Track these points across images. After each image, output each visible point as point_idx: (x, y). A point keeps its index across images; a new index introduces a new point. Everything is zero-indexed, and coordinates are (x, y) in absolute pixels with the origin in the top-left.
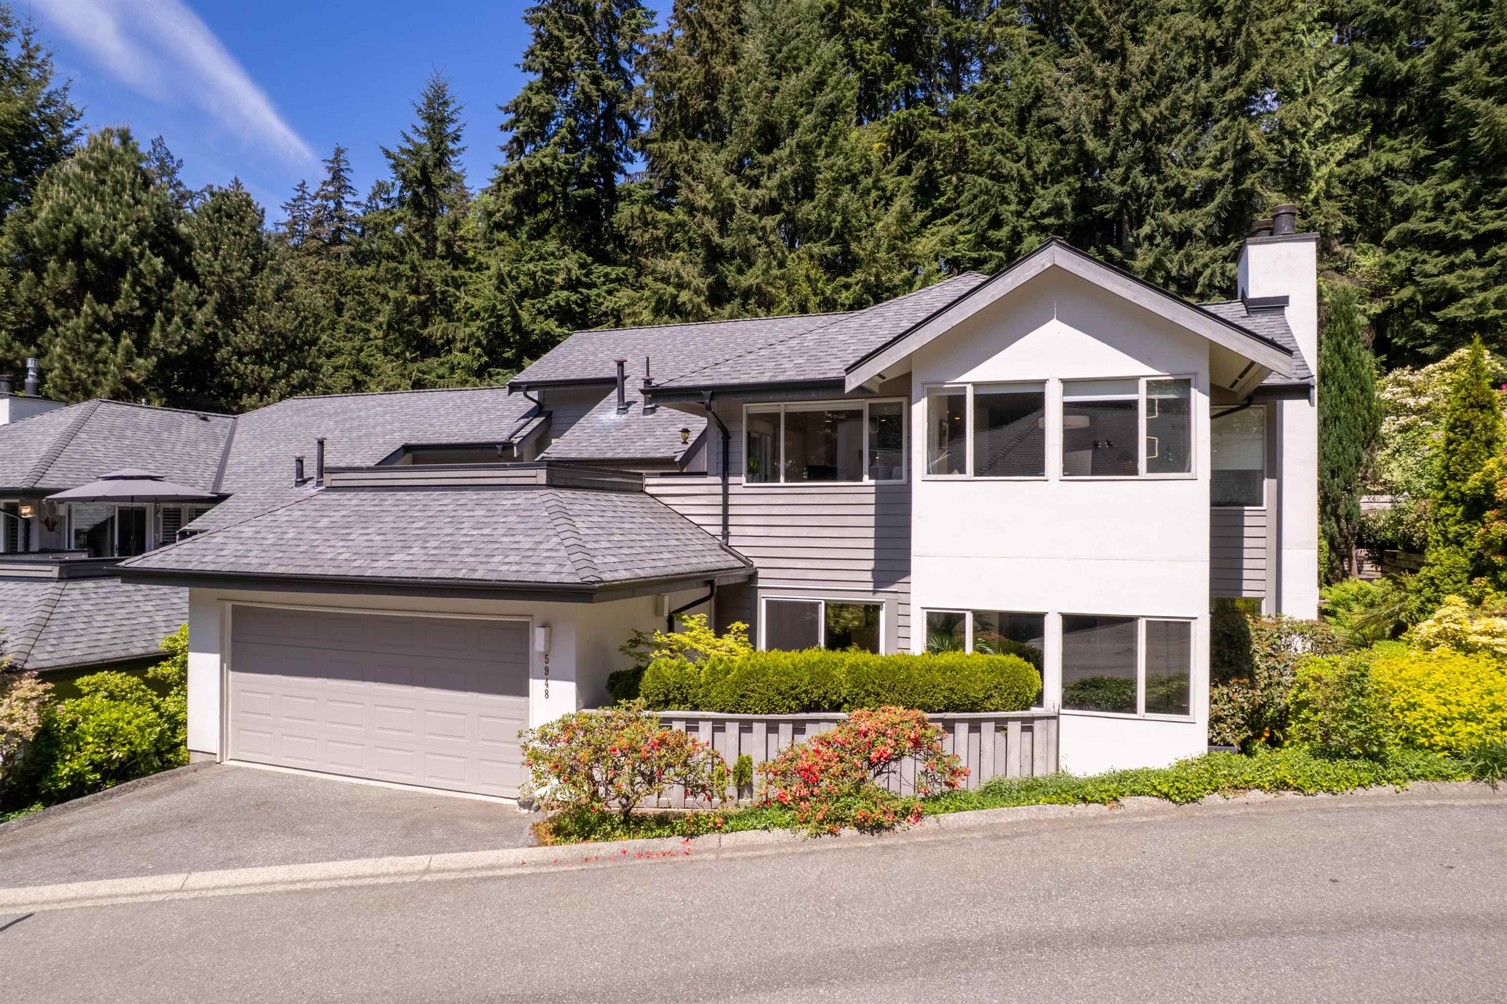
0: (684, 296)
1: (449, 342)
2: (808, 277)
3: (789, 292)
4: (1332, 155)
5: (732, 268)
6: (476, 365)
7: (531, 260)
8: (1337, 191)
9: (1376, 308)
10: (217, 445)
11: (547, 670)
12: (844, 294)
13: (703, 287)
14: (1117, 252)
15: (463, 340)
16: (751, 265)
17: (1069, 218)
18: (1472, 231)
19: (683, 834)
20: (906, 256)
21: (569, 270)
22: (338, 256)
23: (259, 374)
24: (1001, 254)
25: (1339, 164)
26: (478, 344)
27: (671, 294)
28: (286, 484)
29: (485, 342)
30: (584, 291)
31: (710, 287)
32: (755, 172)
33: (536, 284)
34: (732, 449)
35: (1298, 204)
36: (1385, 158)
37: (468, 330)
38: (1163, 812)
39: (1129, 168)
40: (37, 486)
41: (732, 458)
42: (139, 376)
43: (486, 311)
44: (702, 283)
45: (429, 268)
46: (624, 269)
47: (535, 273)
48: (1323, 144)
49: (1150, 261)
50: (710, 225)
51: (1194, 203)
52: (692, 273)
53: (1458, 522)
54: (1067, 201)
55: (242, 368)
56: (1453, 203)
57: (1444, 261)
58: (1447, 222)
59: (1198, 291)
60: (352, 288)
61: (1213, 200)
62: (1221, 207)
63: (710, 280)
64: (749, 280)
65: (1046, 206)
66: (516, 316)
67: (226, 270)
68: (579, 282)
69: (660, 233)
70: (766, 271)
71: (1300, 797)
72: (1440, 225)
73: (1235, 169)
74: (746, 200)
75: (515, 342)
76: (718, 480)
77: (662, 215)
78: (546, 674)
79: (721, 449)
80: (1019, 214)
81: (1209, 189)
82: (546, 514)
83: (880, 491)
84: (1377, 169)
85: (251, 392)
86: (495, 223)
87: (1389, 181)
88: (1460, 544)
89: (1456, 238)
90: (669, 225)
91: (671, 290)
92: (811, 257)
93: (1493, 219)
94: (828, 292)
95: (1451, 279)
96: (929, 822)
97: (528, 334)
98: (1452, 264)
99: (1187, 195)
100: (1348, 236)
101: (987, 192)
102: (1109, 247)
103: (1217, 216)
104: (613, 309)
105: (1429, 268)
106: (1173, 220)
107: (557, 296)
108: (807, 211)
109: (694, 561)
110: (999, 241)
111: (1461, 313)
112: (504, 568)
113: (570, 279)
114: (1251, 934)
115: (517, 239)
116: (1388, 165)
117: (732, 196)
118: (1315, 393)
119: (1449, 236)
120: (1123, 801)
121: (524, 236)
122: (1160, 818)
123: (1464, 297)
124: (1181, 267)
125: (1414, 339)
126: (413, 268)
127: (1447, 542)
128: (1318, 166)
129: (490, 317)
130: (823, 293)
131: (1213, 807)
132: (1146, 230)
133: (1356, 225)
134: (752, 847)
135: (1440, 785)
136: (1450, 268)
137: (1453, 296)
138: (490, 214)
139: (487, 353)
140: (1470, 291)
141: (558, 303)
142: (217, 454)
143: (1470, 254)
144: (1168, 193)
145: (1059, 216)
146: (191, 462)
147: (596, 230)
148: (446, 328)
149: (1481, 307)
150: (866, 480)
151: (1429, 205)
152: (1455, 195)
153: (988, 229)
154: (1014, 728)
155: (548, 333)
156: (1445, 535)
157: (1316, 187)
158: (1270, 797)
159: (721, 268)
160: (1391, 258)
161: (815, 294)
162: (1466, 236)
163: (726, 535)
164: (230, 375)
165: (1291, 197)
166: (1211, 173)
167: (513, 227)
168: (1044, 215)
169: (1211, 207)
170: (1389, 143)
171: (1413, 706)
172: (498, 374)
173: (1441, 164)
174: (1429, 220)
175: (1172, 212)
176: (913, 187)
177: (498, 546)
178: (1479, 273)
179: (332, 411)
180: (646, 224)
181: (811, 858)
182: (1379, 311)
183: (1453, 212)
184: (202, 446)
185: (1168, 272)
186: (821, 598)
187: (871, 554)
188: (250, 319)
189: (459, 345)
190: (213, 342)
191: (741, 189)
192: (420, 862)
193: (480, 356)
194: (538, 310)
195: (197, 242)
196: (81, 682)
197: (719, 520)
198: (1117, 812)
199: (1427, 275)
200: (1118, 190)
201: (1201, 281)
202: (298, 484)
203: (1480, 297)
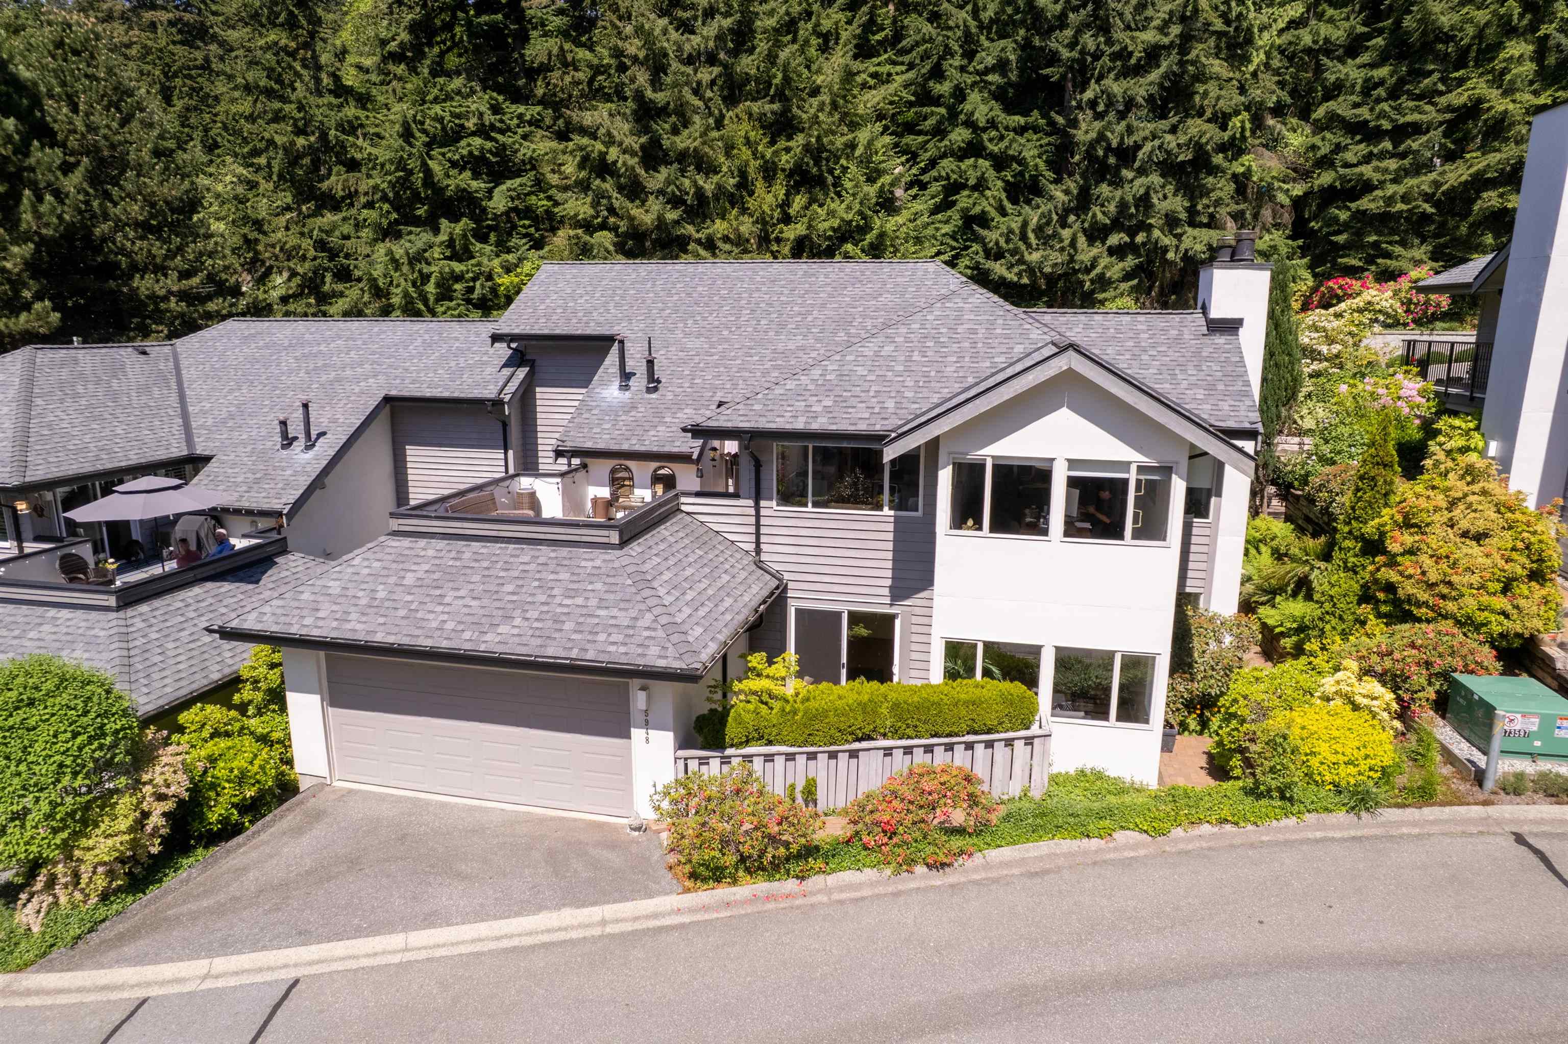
0: (613, 153)
1: (352, 196)
2: (747, 138)
3: (728, 155)
4: (1275, 20)
5: (667, 126)
6: (385, 222)
7: (436, 100)
8: (1276, 63)
9: (1298, 190)
10: (169, 387)
11: (647, 722)
12: (785, 158)
13: (636, 147)
14: (1060, 120)
15: (366, 194)
16: (686, 124)
17: (1013, 76)
18: (1392, 121)
19: (797, 877)
20: (846, 114)
21: (481, 115)
22: (153, 26)
23: (149, 251)
24: (943, 111)
25: (1281, 32)
26: (385, 198)
27: (600, 153)
28: (269, 444)
29: (391, 195)
30: (499, 137)
31: (642, 147)
32: (688, 14)
33: (444, 128)
34: (763, 476)
35: (1238, 75)
36: (1325, 30)
37: (371, 182)
38: (1144, 845)
39: (1079, 31)
40: (27, 479)
41: (764, 485)
42: (15, 265)
43: (392, 163)
44: (635, 142)
45: (318, 106)
46: (539, 108)
47: (443, 118)
48: (1268, 6)
49: (1093, 135)
50: (642, 77)
51: (1138, 70)
52: (622, 128)
53: (1356, 556)
54: (1012, 57)
55: (128, 244)
56: (1381, 92)
57: (1363, 149)
58: (1372, 110)
59: (1137, 164)
60: (180, 70)
61: (1158, 66)
62: (1165, 76)
63: (643, 140)
64: (684, 141)
65: (990, 61)
66: (428, 172)
67: (92, 128)
68: (492, 127)
69: (580, 75)
70: (704, 134)
71: (1235, 829)
72: (1364, 113)
73: (1181, 36)
74: (680, 49)
75: (427, 197)
76: (751, 503)
77: (583, 54)
78: (647, 725)
79: (753, 475)
80: (963, 69)
81: (1153, 54)
82: (629, 582)
83: (897, 521)
84: (1315, 42)
85: (144, 271)
86: (390, 53)
87: (1325, 60)
88: (1356, 573)
89: (1378, 127)
90: (590, 66)
91: (599, 146)
92: (750, 115)
93: (1412, 110)
94: (768, 156)
95: (1367, 170)
96: (978, 858)
97: (439, 190)
98: (1371, 153)
99: (1133, 61)
100: (1278, 111)
101: (931, 40)
102: (1053, 114)
103: (1161, 85)
104: (531, 158)
105: (1350, 157)
106: (1117, 88)
107: (469, 145)
108: (748, 64)
109: (746, 598)
110: (941, 96)
111: (1372, 206)
112: (612, 648)
113: (483, 125)
114: (1215, 976)
115: (417, 74)
116: (1327, 40)
117: (666, 44)
118: (1260, 438)
119: (1372, 124)
120: (1115, 835)
121: (426, 71)
122: (1142, 852)
123: (1376, 188)
124: (1122, 139)
125: (1329, 226)
126: (301, 108)
127: (1346, 569)
128: (1261, 30)
129: (397, 170)
130: (763, 157)
131: (1176, 841)
132: (1089, 94)
133: (1289, 101)
134: (850, 887)
135: (1324, 815)
136: (1367, 159)
137: (1367, 187)
138: (384, 43)
139: (397, 209)
140: (1382, 183)
141: (471, 153)
142: (174, 399)
143: (1387, 145)
144: (1114, 57)
145: (1004, 75)
146: (154, 416)
147: (504, 61)
148: (346, 180)
149: (1390, 201)
150: (886, 511)
151: (1358, 88)
152: (1382, 82)
153: (930, 79)
154: (1019, 745)
155: (464, 190)
156: (1345, 562)
157: (1258, 58)
158: (1216, 829)
159: (655, 126)
160: (1317, 140)
161: (755, 159)
162: (1386, 125)
163: (758, 551)
164: (116, 254)
165: (1232, 66)
166: (1158, 37)
167: (413, 59)
168: (987, 71)
169: (1154, 75)
170: (1330, 12)
171: (1313, 754)
172: (410, 233)
173: (1374, 42)
174: (1356, 105)
175: (1116, 79)
176: (854, 37)
177: (596, 621)
178: (1392, 164)
179: (286, 343)
180: (566, 64)
181: (902, 899)
182: (1300, 193)
183: (1378, 100)
184: (156, 392)
185: (1109, 145)
186: (844, 609)
187: (889, 574)
188: (129, 187)
189: (363, 200)
190: (88, 217)
191: (674, 35)
192: (595, 913)
193: (388, 212)
194: (450, 160)
195: (43, 89)
196: (184, 718)
197: (753, 538)
198: (1111, 845)
199: (1347, 165)
200: (1065, 54)
201: (1140, 155)
202: (284, 447)
203: (1391, 189)
